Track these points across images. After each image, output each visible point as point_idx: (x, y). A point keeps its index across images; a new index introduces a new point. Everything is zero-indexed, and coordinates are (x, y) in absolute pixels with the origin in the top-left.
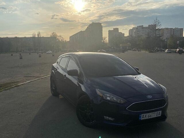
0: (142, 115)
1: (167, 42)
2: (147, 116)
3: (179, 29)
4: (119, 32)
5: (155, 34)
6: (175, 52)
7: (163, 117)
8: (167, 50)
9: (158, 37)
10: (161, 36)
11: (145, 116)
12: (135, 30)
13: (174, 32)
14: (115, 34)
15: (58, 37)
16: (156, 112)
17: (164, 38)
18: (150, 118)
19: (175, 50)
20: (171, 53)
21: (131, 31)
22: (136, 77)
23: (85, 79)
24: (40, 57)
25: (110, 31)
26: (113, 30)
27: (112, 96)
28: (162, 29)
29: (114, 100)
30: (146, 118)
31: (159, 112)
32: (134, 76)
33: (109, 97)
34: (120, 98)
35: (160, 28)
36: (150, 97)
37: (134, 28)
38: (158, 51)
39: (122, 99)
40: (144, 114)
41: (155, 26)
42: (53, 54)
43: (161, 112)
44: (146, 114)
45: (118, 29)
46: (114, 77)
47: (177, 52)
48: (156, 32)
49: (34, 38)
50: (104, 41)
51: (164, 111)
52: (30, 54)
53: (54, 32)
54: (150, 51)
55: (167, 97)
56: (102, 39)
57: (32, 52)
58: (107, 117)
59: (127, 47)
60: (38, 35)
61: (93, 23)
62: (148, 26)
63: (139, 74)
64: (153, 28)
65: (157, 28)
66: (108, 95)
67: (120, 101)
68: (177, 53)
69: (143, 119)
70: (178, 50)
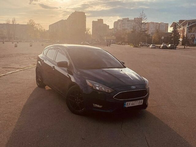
0: (127, 103)
1: (152, 37)
2: (131, 104)
3: (165, 24)
4: (104, 23)
5: (141, 28)
6: (159, 48)
7: (145, 105)
8: (152, 45)
9: (143, 31)
10: (146, 31)
11: (129, 104)
12: (120, 23)
13: (159, 27)
14: (99, 25)
15: (36, 26)
16: (138, 101)
17: (149, 32)
18: (133, 105)
19: (160, 45)
20: (155, 48)
21: (116, 23)
22: (122, 70)
23: (75, 70)
24: (16, 46)
25: (93, 22)
26: (97, 21)
27: (101, 86)
28: (147, 23)
29: (102, 89)
30: (129, 106)
31: (141, 101)
32: (121, 69)
33: (98, 87)
34: (108, 88)
35: (146, 22)
36: (133, 87)
37: (119, 20)
38: (143, 46)
39: (110, 88)
40: (128, 102)
41: (141, 19)
42: (31, 44)
43: (142, 100)
44: (130, 102)
45: (103, 20)
46: (103, 70)
47: (161, 47)
48: (142, 26)
49: (8, 25)
50: (87, 33)
51: (145, 100)
52: (3, 43)
53: (31, 19)
54: (135, 46)
55: (149, 88)
56: (86, 31)
57: (6, 41)
58: (96, 105)
59: (112, 41)
60: (13, 22)
61: (76, 11)
62: (133, 19)
63: (125, 67)
64: (138, 21)
65: (142, 22)
66: (97, 85)
67: (108, 91)
68: (161, 49)
69: (127, 106)
70: (162, 45)
